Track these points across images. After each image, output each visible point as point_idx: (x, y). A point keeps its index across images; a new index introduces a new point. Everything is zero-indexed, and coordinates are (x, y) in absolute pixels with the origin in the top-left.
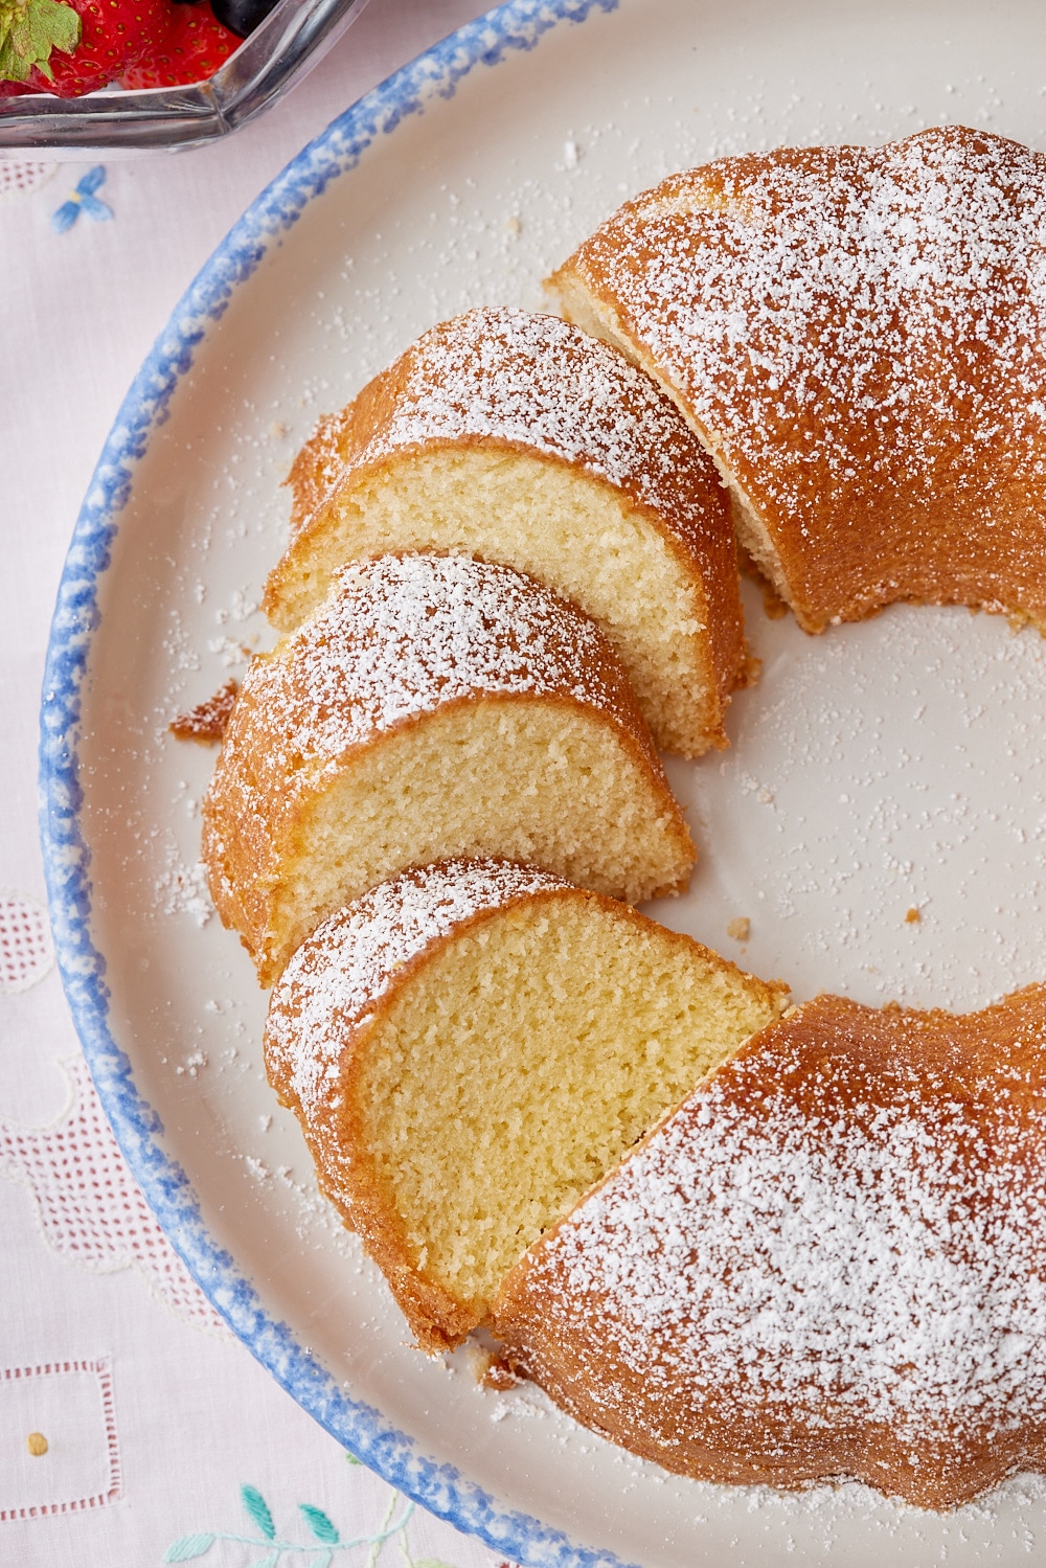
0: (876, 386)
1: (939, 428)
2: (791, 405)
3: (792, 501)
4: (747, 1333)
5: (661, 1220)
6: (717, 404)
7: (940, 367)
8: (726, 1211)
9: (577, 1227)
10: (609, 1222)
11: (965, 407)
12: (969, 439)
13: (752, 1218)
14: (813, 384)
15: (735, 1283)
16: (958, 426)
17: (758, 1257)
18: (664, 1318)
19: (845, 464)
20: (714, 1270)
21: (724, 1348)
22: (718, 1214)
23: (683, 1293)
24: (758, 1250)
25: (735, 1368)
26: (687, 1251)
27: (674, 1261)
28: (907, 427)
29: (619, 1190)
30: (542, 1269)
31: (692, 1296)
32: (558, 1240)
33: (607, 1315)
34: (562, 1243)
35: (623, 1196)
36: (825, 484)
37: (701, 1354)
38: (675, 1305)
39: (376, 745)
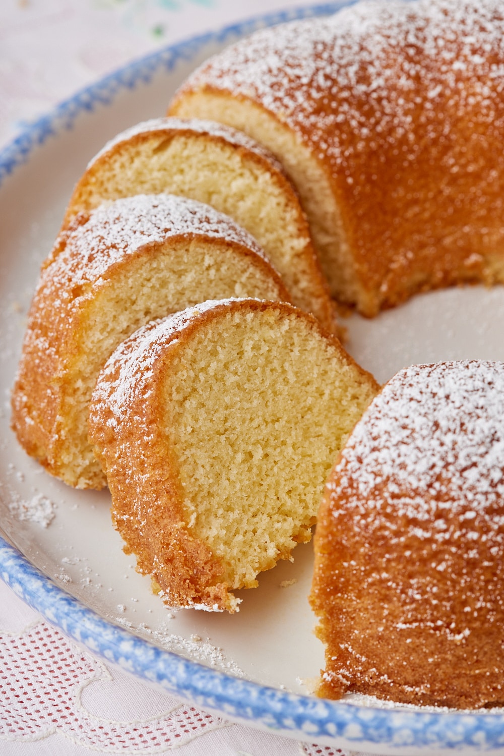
0: (364, 78)
1: (406, 95)
2: (319, 89)
3: (336, 151)
4: (489, 460)
5: (407, 417)
6: (277, 99)
7: (395, 60)
8: (447, 397)
9: (354, 447)
10: (374, 435)
11: (417, 78)
12: (425, 99)
13: (465, 394)
14: (327, 77)
15: (470, 429)
16: (417, 92)
17: (479, 412)
18: (431, 473)
19: (362, 125)
20: (452, 428)
21: (478, 476)
22: (443, 401)
23: (439, 449)
24: (477, 408)
25: (490, 489)
26: (431, 424)
27: (425, 432)
28: (389, 99)
29: (373, 416)
30: (339, 490)
31: (445, 448)
32: (344, 461)
33: (394, 496)
34: (347, 462)
35: (377, 418)
36: (353, 139)
37: (465, 487)
38: (435, 460)
39: (127, 263)
